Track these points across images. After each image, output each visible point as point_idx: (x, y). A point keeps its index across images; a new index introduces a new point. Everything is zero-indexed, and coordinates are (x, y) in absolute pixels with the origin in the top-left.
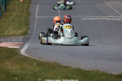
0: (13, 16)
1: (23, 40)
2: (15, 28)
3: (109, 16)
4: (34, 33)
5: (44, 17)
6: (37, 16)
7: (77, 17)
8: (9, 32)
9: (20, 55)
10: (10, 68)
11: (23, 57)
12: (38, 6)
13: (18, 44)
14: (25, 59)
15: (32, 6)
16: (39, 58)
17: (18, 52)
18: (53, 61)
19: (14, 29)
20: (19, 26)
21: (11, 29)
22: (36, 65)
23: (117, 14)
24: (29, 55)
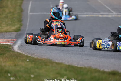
0: (6, 13)
1: (16, 36)
2: (7, 25)
3: (102, 13)
4: (27, 30)
6: (30, 12)
8: (2, 28)
9: (12, 51)
10: (3, 64)
11: (16, 53)
12: (31, 2)
13: (11, 41)
14: (18, 56)
15: (24, 2)
16: (32, 55)
17: (11, 48)
18: (45, 58)
20: (12, 22)
21: (4, 25)
22: (29, 61)
23: (109, 11)
24: (22, 51)
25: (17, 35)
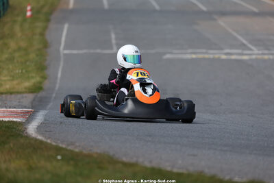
0: (10, 50)
1: (32, 103)
2: (13, 77)
3: (226, 51)
4: (57, 88)
5: (80, 52)
6: (64, 49)
7: (153, 51)
10: (3, 166)
11: (32, 142)
12: (66, 26)
13: (22, 113)
14: (36, 146)
15: (52, 26)
16: (68, 145)
17: (20, 130)
18: (99, 151)
19: (11, 78)
20: (24, 71)
21: (6, 78)
22: (62, 159)
23: (243, 46)
24: (45, 137)
25: (34, 100)
